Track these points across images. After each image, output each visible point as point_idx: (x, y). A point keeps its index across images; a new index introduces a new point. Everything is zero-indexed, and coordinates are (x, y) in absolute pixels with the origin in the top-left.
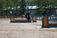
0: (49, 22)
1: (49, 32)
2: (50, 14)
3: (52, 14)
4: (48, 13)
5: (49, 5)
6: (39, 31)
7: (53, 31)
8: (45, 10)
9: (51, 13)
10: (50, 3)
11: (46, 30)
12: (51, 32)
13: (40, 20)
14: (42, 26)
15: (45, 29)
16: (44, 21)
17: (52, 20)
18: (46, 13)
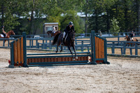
0: (27, 53)
1: (27, 78)
2: (29, 32)
3: (35, 34)
4: (24, 31)
5: (27, 10)
6: (3, 74)
7: (37, 74)
8: (18, 23)
9: (32, 31)
10: (31, 6)
11: (21, 73)
12: (31, 77)
13: (6, 48)
14: (9, 62)
15: (18, 69)
16: (14, 51)
17: (35, 47)
18: (21, 31)
